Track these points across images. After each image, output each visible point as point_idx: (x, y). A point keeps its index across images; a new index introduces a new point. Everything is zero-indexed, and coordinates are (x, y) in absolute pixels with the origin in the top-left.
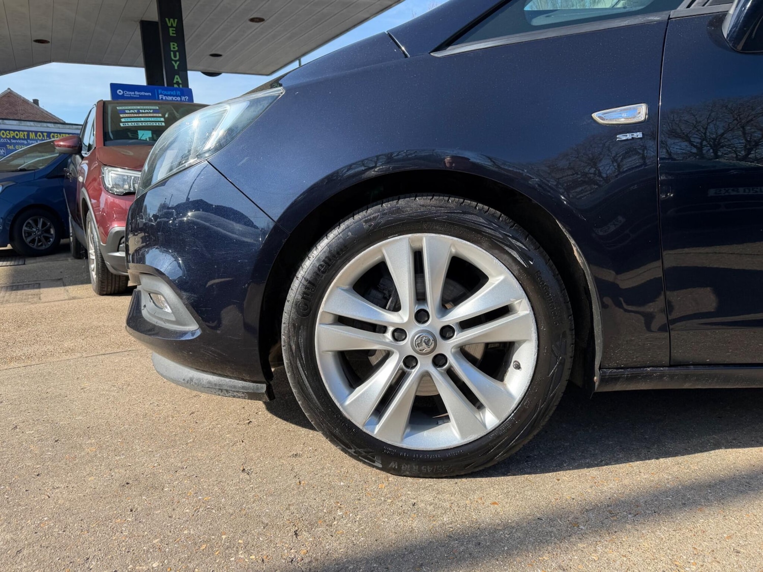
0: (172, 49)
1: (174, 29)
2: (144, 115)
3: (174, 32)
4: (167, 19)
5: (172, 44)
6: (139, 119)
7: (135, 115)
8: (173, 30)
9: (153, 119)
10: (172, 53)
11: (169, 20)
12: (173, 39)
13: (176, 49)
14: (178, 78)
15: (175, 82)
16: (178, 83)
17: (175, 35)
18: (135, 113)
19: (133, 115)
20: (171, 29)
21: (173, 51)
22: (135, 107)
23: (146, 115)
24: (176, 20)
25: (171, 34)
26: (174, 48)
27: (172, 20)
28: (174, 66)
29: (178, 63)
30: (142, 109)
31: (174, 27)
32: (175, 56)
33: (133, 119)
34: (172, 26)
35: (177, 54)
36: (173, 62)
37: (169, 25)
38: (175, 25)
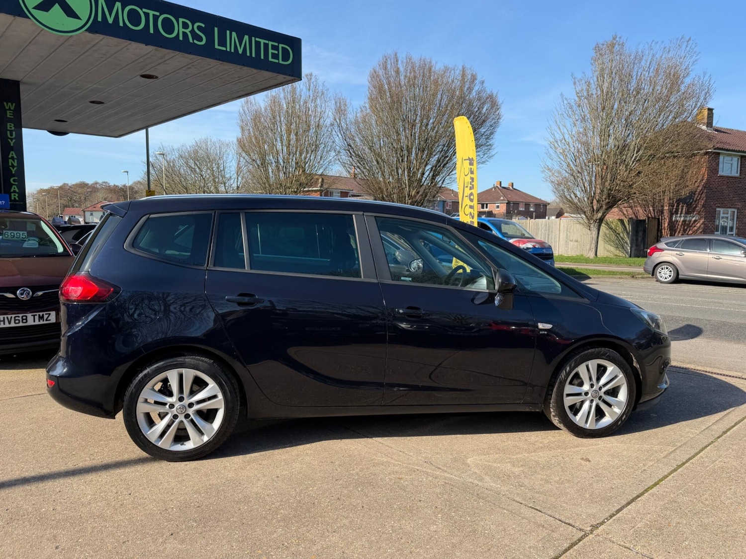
0: (9, 129)
1: (12, 112)
3: (12, 114)
4: (5, 103)
5: (8, 124)
8: (10, 113)
10: (8, 132)
11: (7, 104)
12: (10, 120)
13: (13, 128)
14: (14, 154)
15: (10, 156)
16: (13, 158)
17: (12, 117)
20: (8, 112)
21: (9, 130)
24: (14, 104)
25: (8, 116)
26: (11, 128)
27: (10, 104)
28: (10, 143)
29: (14, 141)
31: (12, 110)
32: (11, 135)
34: (10, 109)
35: (14, 133)
36: (9, 140)
37: (7, 108)
38: (12, 108)
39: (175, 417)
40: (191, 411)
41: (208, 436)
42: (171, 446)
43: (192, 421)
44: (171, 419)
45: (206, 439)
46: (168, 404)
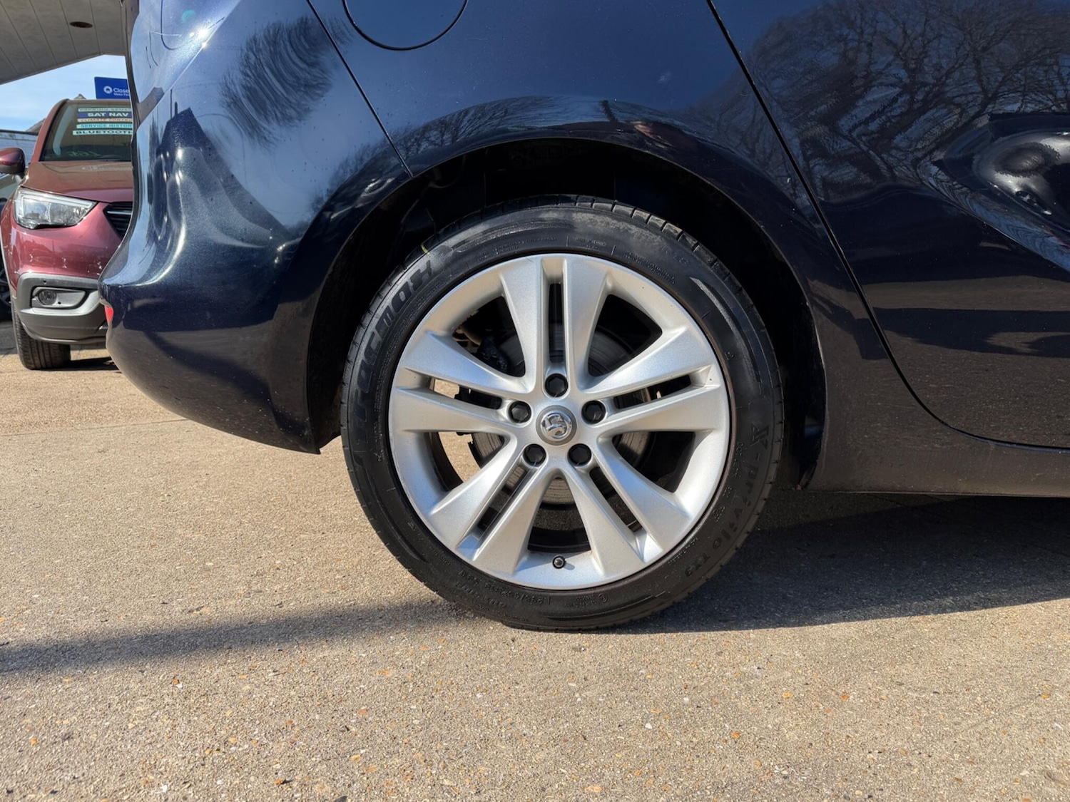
2: (112, 120)
6: (102, 126)
7: (100, 120)
9: (123, 126)
18: (102, 117)
19: (96, 120)
22: (101, 110)
23: (116, 120)
30: (112, 112)
33: (93, 126)
39: (534, 454)
40: (593, 436)
41: (660, 539)
42: (520, 567)
43: (597, 477)
44: (520, 465)
45: (651, 549)
46: (508, 403)
